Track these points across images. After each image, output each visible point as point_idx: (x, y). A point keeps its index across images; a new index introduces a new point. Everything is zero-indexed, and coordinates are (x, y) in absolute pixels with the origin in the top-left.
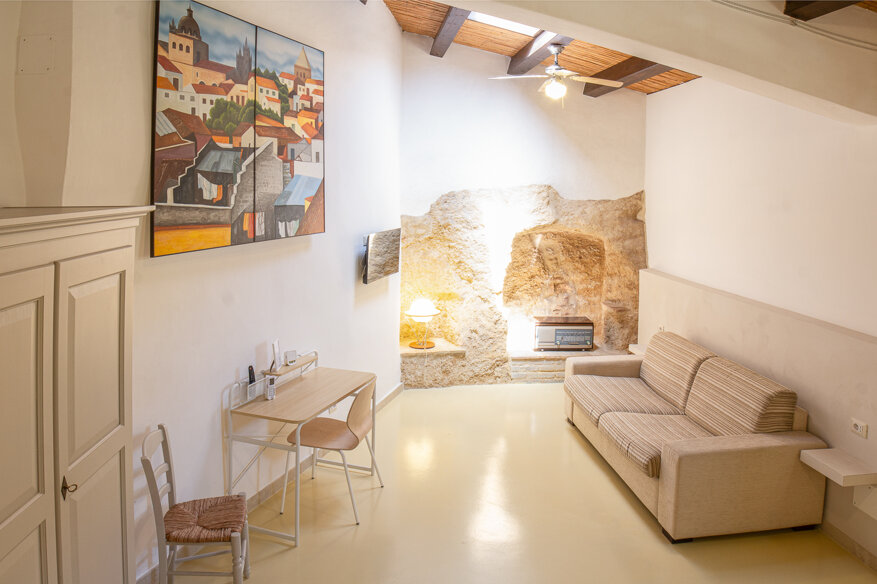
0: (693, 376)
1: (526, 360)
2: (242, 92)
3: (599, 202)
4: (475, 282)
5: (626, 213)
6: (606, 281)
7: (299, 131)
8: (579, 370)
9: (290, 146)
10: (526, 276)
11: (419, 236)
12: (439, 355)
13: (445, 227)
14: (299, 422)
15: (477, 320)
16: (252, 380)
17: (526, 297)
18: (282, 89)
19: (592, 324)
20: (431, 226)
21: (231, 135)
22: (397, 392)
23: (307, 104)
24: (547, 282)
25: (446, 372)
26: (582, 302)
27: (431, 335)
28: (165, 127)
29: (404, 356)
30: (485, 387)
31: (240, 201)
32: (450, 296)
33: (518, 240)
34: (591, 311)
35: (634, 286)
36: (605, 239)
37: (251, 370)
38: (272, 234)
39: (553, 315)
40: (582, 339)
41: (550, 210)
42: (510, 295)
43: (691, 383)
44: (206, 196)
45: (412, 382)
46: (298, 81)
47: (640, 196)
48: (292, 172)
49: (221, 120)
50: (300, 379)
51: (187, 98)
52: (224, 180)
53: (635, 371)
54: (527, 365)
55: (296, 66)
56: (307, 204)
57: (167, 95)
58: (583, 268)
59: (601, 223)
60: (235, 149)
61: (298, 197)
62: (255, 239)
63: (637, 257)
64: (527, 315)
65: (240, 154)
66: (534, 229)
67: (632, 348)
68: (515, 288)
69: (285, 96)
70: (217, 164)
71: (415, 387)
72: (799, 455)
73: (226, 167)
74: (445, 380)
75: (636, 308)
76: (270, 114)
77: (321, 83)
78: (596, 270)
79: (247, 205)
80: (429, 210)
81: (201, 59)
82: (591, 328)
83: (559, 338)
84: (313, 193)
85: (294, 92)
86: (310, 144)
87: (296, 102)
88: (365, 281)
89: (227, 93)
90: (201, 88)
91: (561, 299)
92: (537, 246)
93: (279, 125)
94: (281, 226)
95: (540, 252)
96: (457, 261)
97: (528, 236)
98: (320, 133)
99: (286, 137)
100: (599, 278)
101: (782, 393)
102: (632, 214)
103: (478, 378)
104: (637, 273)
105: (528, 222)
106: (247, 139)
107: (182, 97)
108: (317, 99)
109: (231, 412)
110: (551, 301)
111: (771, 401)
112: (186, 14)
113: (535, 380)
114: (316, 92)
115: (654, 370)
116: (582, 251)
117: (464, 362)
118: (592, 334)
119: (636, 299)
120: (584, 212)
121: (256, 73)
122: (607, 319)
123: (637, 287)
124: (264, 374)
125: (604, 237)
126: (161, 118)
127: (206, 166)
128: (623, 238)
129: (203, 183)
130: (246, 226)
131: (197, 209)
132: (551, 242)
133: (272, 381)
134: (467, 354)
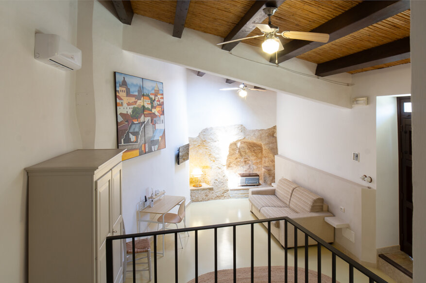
0: (292, 194)
1: (235, 190)
2: (140, 103)
3: (260, 130)
4: (216, 162)
5: (270, 134)
6: (264, 159)
7: (157, 113)
8: (254, 193)
9: (154, 119)
10: (234, 158)
11: (194, 145)
12: (204, 189)
13: (205, 141)
14: (163, 214)
15: (217, 176)
16: (146, 201)
17: (235, 166)
18: (151, 99)
19: (258, 176)
20: (199, 141)
21: (138, 118)
22: (190, 203)
23: (159, 103)
24: (242, 160)
25: (207, 196)
26: (255, 167)
27: (200, 182)
28: (120, 119)
29: (192, 190)
30: (221, 200)
31: (141, 140)
32: (207, 167)
33: (231, 145)
34: (259, 171)
35: (273, 161)
36: (262, 144)
37: (145, 197)
38: (150, 151)
39: (245, 172)
40: (255, 181)
41: (242, 134)
42: (229, 166)
43: (291, 196)
44: (132, 140)
45: (194, 200)
46: (156, 96)
47: (275, 127)
48: (155, 128)
49: (134, 114)
50: (160, 200)
51: (125, 108)
52: (136, 134)
53: (273, 193)
54: (236, 192)
55: (155, 90)
56: (160, 139)
57: (120, 108)
58: (255, 155)
59: (261, 138)
60: (139, 123)
61: (157, 137)
62: (145, 153)
63: (274, 151)
64: (235, 173)
65: (140, 124)
66: (236, 141)
67: (273, 184)
68: (230, 163)
69: (152, 101)
70: (134, 129)
71: (196, 201)
72: (324, 219)
73: (137, 130)
74: (207, 199)
75: (274, 169)
76: (148, 109)
77: (162, 94)
78: (260, 155)
79: (143, 142)
80: (198, 135)
81: (128, 94)
82: (258, 177)
83: (247, 181)
84: (161, 135)
85: (155, 100)
86: (160, 117)
87: (156, 103)
88: (178, 164)
89: (136, 104)
90: (129, 104)
91: (247, 167)
92: (238, 147)
93: (151, 112)
94: (153, 147)
95: (239, 149)
96: (209, 154)
97: (235, 144)
98: (163, 113)
99: (153, 116)
100: (261, 158)
101: (318, 199)
102: (272, 134)
103: (218, 197)
104: (274, 157)
105: (234, 139)
106: (142, 119)
107: (124, 108)
108: (161, 100)
109: (140, 212)
110: (244, 168)
111: (315, 201)
112: (123, 79)
113: (238, 197)
114: (161, 98)
115: (279, 192)
116: (254, 148)
117: (213, 192)
118: (259, 179)
119: (274, 166)
120: (254, 134)
121: (143, 95)
122: (264, 173)
123: (274, 162)
124: (149, 198)
125: (262, 143)
126: (119, 116)
127: (131, 130)
128: (269, 143)
129: (131, 136)
130: (143, 149)
131: (130, 145)
132: (243, 145)
133: (152, 201)
134: (214, 189)
